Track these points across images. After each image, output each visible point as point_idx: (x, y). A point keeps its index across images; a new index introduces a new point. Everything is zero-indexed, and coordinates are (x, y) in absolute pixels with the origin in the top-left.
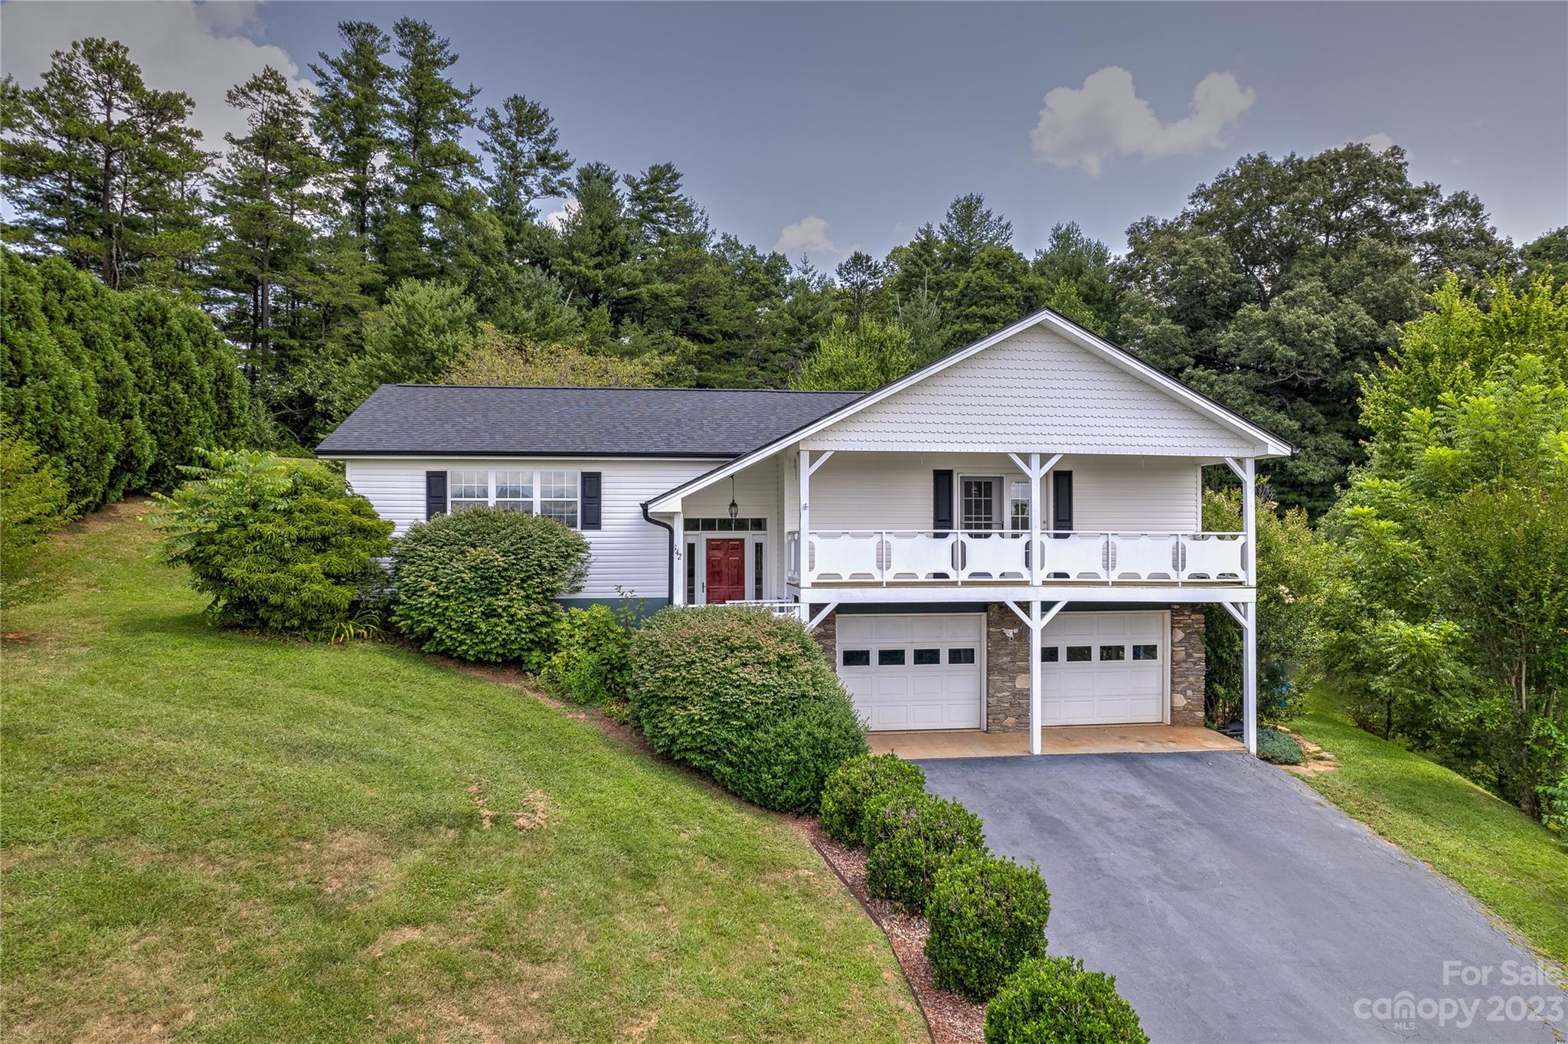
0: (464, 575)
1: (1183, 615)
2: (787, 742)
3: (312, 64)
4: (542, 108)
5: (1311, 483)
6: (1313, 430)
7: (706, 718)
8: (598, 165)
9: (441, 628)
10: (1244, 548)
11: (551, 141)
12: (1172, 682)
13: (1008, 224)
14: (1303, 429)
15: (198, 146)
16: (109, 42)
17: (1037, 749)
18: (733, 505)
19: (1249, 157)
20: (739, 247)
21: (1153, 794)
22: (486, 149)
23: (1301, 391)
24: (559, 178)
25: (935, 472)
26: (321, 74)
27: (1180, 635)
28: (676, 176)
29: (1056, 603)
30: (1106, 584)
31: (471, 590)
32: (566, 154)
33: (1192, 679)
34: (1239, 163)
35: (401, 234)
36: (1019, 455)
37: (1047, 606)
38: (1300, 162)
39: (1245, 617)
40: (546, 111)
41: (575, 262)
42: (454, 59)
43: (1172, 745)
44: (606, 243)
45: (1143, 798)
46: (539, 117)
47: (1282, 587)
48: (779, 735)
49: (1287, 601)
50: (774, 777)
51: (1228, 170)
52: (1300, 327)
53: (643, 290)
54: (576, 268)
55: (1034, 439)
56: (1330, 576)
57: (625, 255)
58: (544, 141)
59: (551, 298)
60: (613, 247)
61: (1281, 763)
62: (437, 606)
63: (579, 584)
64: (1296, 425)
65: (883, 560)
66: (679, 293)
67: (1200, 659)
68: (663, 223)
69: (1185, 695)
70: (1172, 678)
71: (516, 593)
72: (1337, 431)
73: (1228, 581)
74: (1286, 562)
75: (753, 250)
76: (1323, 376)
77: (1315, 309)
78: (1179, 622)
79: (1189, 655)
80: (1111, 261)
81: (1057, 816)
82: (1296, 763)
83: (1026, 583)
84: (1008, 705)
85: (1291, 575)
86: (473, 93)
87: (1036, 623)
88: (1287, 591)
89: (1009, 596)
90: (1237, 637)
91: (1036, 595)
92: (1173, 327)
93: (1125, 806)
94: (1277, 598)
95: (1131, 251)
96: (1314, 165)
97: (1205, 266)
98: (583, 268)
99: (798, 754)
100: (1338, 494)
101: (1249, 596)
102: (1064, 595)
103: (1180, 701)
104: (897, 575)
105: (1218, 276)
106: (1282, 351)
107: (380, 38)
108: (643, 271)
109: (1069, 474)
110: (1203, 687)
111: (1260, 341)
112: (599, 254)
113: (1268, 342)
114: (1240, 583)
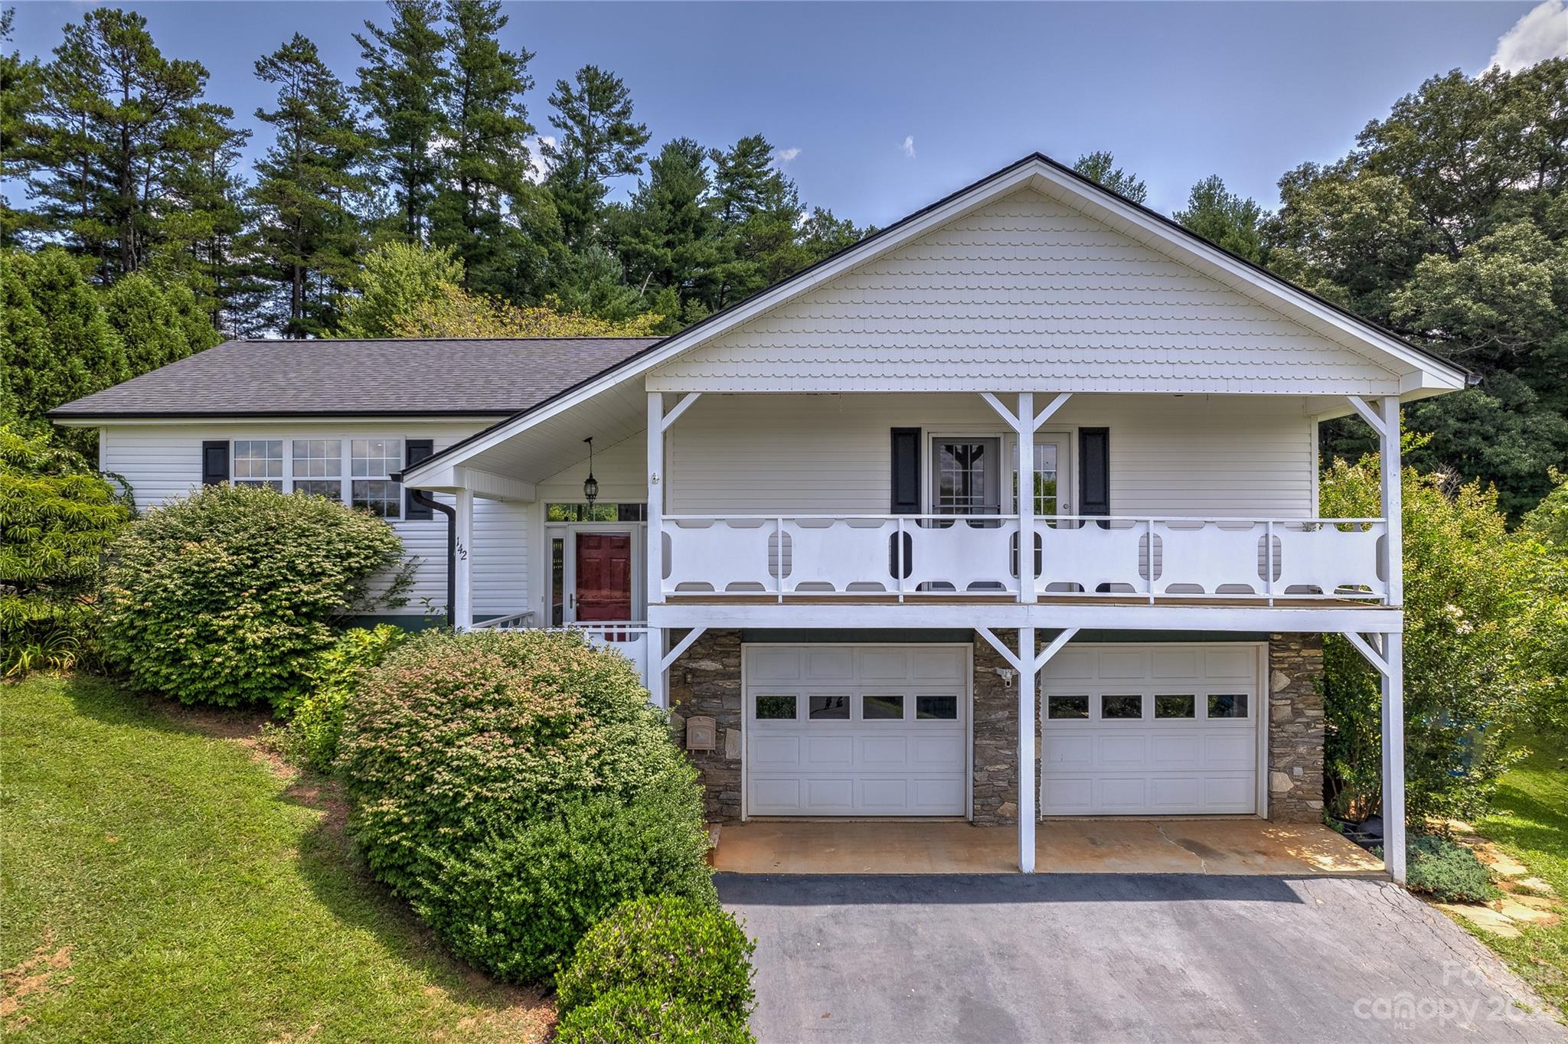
0: (167, 581)
1: (1289, 649)
2: (520, 869)
3: (356, 33)
4: (615, 78)
5: (1517, 476)
6: (1519, 409)
7: (405, 820)
8: (684, 141)
9: (136, 658)
10: (1382, 544)
11: (624, 113)
12: (1271, 754)
13: (1141, 185)
14: (1505, 407)
15: (229, 124)
16: (125, 13)
17: (1028, 862)
18: (591, 481)
19: (1437, 79)
20: (833, 222)
21: (1200, 966)
22: (558, 126)
23: (1505, 362)
24: (635, 153)
25: (893, 430)
26: (365, 45)
27: (1283, 681)
28: (766, 149)
29: (1061, 631)
30: (1144, 601)
31: (180, 603)
32: (644, 128)
33: (1302, 749)
34: (1423, 87)
35: (444, 211)
36: (999, 395)
37: (1044, 636)
38: (1507, 77)
39: (1384, 657)
40: (619, 81)
41: (645, 241)
42: (503, 21)
43: (1261, 859)
44: (678, 219)
45: (1181, 975)
46: (612, 88)
47: (1452, 608)
48: (509, 856)
49: (1459, 631)
50: (492, 930)
51: (1408, 97)
52: (1502, 280)
53: (718, 271)
54: (642, 247)
55: (1023, 370)
56: (1540, 590)
57: (699, 233)
58: (618, 114)
59: (609, 278)
60: (685, 223)
61: (1451, 901)
62: (132, 626)
63: (402, 596)
64: (1496, 403)
65: (780, 561)
66: (758, 271)
67: (1316, 719)
68: (751, 201)
69: (1290, 773)
70: (1270, 746)
71: (249, 607)
72: (1553, 409)
73: (1352, 597)
74: (1461, 567)
75: (849, 224)
76: (1534, 340)
77: (1523, 256)
78: (1281, 661)
79: (1297, 713)
80: (1261, 216)
81: (1012, 1009)
82: (1479, 903)
83: (1011, 600)
84: (1004, 784)
85: (1470, 587)
86: (526, 58)
87: (1027, 664)
88: (1460, 613)
89: (983, 619)
90: (1374, 687)
91: (1028, 619)
92: (1334, 288)
93: (1143, 992)
94: (1445, 627)
95: (1284, 206)
96: (1525, 79)
97: (1375, 213)
98: (650, 247)
99: (537, 891)
100: (1554, 481)
101: (1391, 623)
102: (1074, 619)
103: (1283, 783)
104: (802, 586)
105: (1392, 224)
106: (1477, 310)
107: (430, 5)
108: (720, 249)
109: (1103, 434)
110: (1321, 762)
111: (1448, 299)
112: (669, 231)
113: (1457, 301)
114: (1377, 601)
